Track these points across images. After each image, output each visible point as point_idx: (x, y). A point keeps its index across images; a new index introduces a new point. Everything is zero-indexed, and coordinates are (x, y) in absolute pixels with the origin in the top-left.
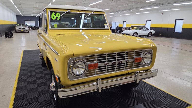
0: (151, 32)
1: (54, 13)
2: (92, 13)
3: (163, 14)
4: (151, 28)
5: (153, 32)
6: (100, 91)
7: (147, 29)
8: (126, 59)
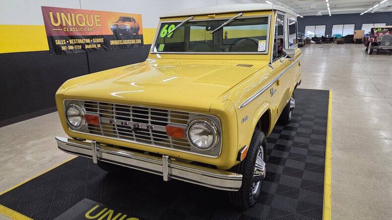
8: (150, 124)
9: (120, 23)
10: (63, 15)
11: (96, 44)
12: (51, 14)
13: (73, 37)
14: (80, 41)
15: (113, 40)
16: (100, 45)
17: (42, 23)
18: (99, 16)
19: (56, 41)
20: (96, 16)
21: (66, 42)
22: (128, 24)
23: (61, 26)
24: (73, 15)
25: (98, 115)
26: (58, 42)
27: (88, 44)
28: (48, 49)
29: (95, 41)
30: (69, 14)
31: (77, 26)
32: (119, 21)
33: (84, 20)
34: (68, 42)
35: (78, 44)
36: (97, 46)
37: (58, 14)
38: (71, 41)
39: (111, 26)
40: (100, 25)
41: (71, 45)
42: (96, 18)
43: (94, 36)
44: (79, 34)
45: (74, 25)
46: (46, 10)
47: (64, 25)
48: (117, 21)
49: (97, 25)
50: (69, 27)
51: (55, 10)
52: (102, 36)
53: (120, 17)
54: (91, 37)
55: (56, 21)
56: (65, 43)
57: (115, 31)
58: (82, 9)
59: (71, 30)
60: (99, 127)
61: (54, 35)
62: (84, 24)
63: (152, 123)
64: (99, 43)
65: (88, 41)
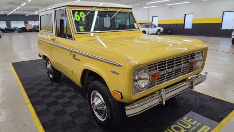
0: (159, 30)
1: (76, 13)
2: (119, 10)
3: (171, 8)
4: (159, 25)
5: (162, 29)
6: (164, 103)
7: (155, 27)
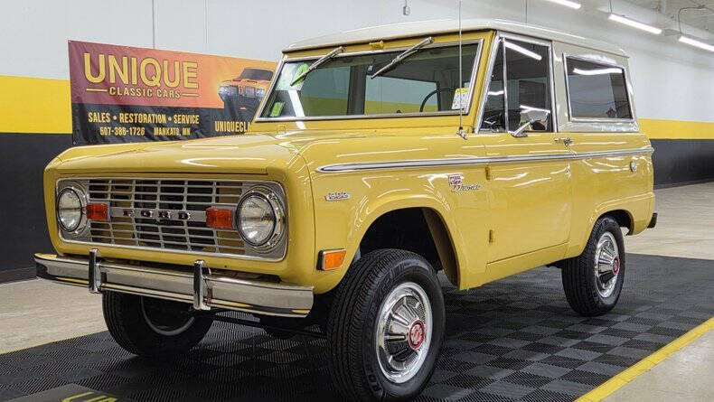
8: (184, 210)
9: (244, 83)
10: (112, 60)
11: (181, 126)
12: (87, 57)
13: (126, 109)
14: (144, 118)
15: (223, 119)
16: (189, 130)
17: (66, 76)
18: (195, 65)
19: (90, 114)
20: (186, 65)
21: (111, 118)
22: (262, 87)
23: (106, 83)
24: (134, 60)
25: (108, 204)
26: (94, 118)
27: (161, 126)
28: (70, 131)
29: (177, 119)
30: (125, 59)
31: (140, 84)
32: (242, 76)
33: (159, 71)
34: (115, 118)
35: (138, 125)
36: (181, 132)
37: (102, 57)
38: (123, 118)
39: (222, 90)
40: (195, 86)
41: (123, 125)
42: (185, 69)
43: (177, 108)
44: (143, 103)
45: (135, 82)
46: (77, 49)
47: (112, 80)
48: (235, 78)
49: (187, 85)
50: (122, 86)
51: (96, 49)
52: (196, 111)
53: (245, 69)
54: (171, 111)
55: (96, 71)
56: (109, 121)
57: (229, 100)
58: (156, 48)
59: (126, 92)
60: (108, 227)
61: (88, 100)
62: (156, 82)
63: (189, 207)
64: (187, 126)
65: (162, 119)
